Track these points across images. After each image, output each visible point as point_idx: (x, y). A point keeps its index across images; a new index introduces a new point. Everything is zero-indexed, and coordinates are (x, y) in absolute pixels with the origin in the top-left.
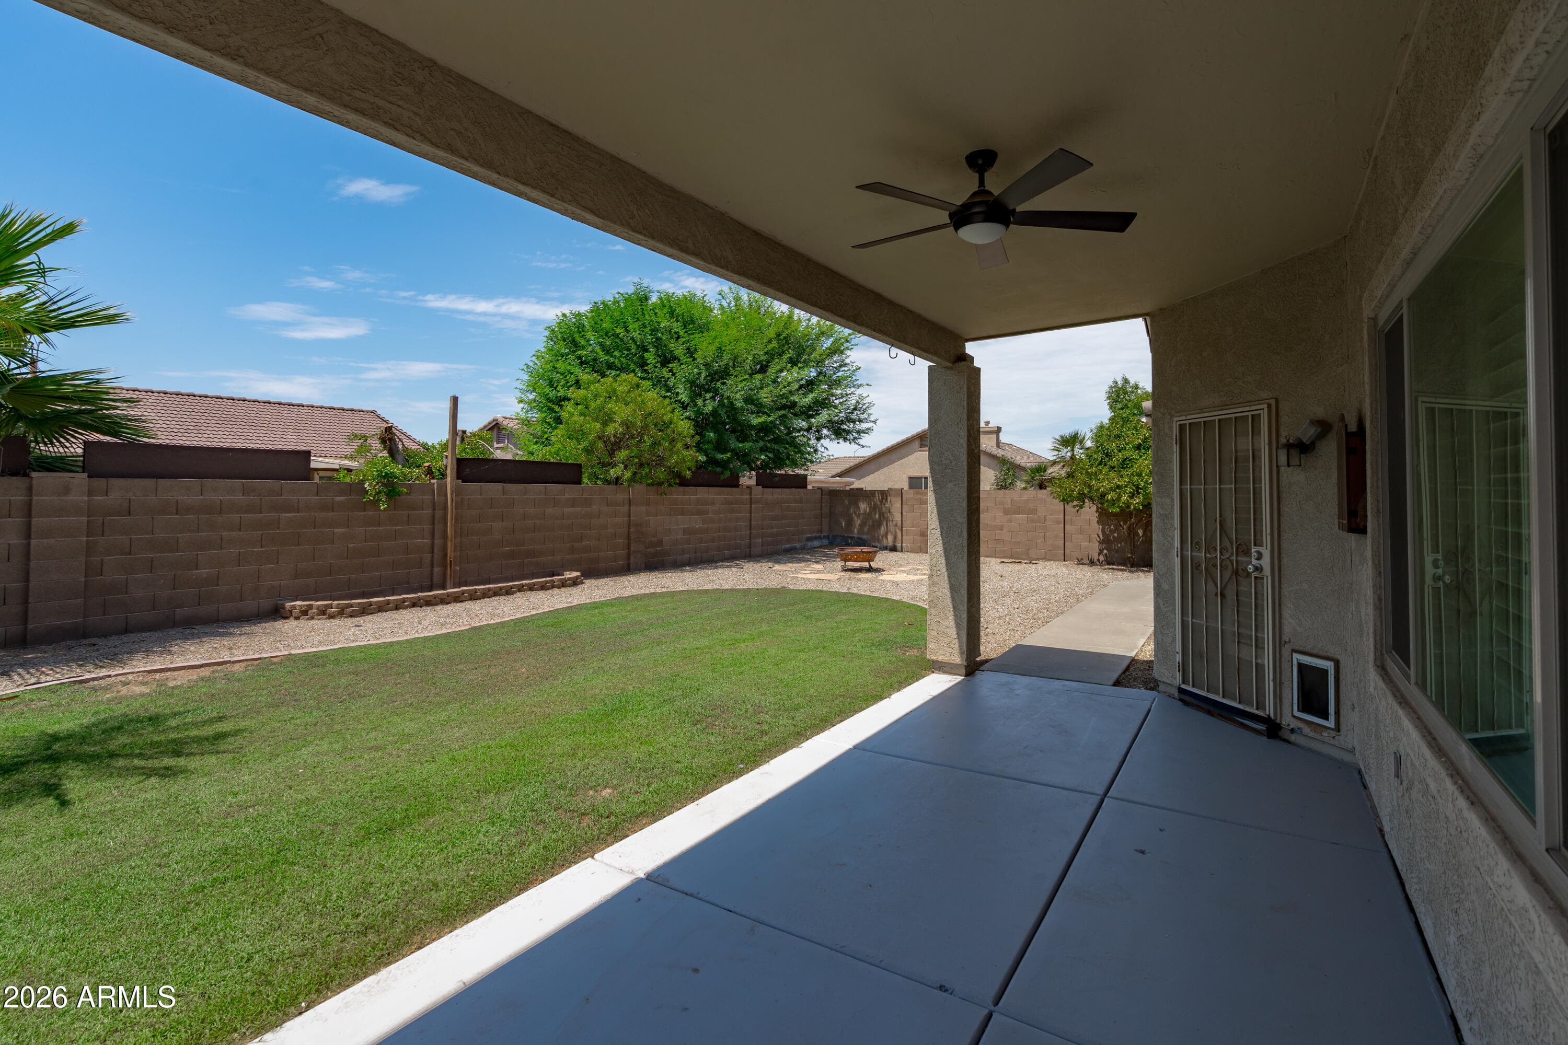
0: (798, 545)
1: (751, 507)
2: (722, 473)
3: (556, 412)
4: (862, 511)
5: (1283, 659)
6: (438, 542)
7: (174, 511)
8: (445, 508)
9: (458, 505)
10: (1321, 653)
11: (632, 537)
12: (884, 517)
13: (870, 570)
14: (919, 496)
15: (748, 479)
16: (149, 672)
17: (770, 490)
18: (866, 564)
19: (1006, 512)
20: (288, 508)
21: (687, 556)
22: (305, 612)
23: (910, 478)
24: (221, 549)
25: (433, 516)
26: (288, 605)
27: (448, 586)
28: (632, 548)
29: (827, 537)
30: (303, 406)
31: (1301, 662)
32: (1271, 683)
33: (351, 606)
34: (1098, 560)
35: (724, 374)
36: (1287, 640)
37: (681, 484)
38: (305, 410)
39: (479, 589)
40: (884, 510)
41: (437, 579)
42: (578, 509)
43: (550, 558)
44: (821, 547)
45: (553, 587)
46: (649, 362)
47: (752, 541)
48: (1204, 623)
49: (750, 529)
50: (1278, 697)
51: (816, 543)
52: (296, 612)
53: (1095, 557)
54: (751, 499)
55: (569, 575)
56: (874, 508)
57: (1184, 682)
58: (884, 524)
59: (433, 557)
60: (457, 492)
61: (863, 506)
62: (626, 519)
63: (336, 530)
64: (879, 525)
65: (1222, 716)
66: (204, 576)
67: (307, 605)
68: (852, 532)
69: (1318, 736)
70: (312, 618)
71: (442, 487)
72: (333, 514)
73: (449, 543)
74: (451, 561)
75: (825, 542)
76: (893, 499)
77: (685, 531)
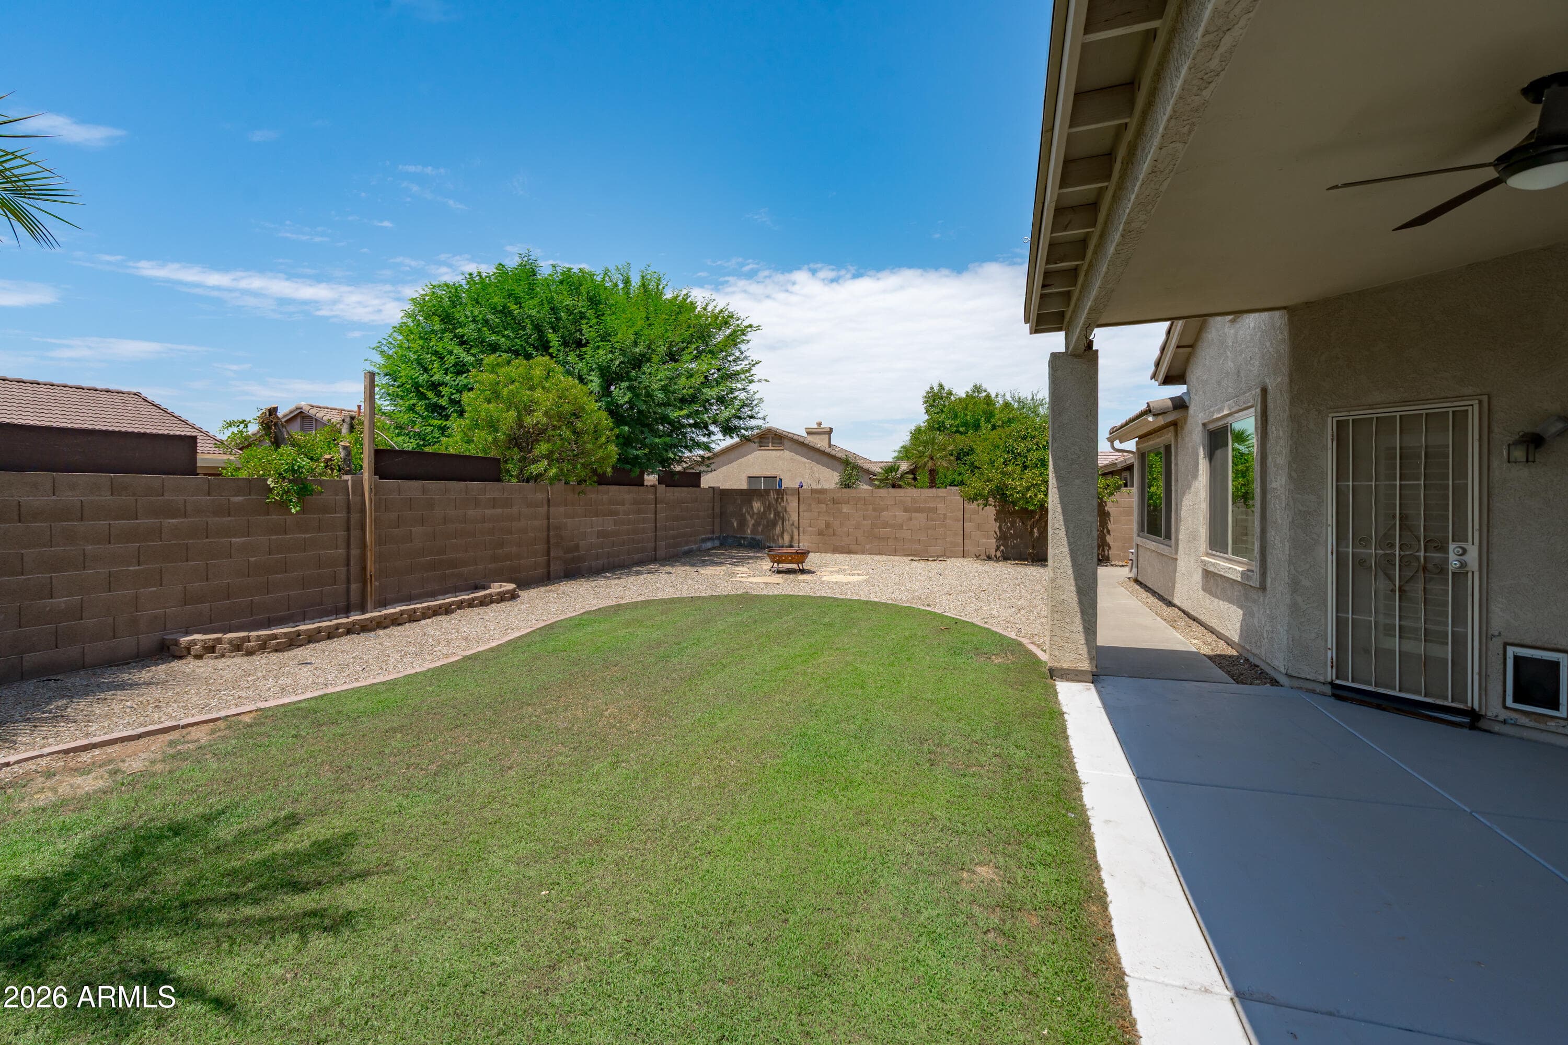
0: (694, 547)
1: (656, 507)
2: (631, 470)
3: (428, 399)
4: (755, 511)
5: (1489, 653)
6: (355, 552)
7: (16, 518)
8: (363, 510)
9: (377, 507)
10: (1546, 645)
11: (552, 541)
12: (780, 517)
13: (803, 571)
14: (817, 495)
15: (651, 479)
16: (66, 752)
17: (672, 488)
18: (795, 566)
19: (906, 510)
20: (170, 511)
21: (601, 562)
22: (210, 649)
23: (749, 477)
24: (84, 568)
25: (348, 521)
26: (185, 640)
27: (369, 606)
28: (552, 554)
29: (718, 538)
30: (39, 384)
31: (1519, 654)
32: (1476, 677)
33: (275, 637)
34: (996, 556)
35: (638, 362)
36: (1497, 634)
37: (600, 483)
38: (43, 388)
39: (418, 608)
40: (779, 509)
41: (355, 597)
42: (499, 511)
43: (472, 568)
44: (714, 548)
45: (492, 602)
46: (551, 344)
47: (658, 543)
48: (1373, 619)
49: (656, 531)
50: (1484, 690)
51: (709, 545)
52: (197, 649)
53: (993, 553)
54: (656, 498)
55: (496, 588)
56: (769, 508)
57: (1337, 678)
58: (780, 523)
59: (348, 571)
60: (375, 490)
61: (757, 505)
62: (546, 521)
63: (233, 540)
64: (774, 524)
65: (1398, 710)
66: (63, 606)
67: (214, 640)
68: (744, 532)
69: (1542, 726)
70: (223, 656)
71: (358, 485)
72: (229, 519)
73: (369, 554)
74: (371, 576)
75: (717, 543)
76: (790, 498)
77: (601, 534)
